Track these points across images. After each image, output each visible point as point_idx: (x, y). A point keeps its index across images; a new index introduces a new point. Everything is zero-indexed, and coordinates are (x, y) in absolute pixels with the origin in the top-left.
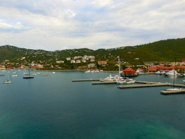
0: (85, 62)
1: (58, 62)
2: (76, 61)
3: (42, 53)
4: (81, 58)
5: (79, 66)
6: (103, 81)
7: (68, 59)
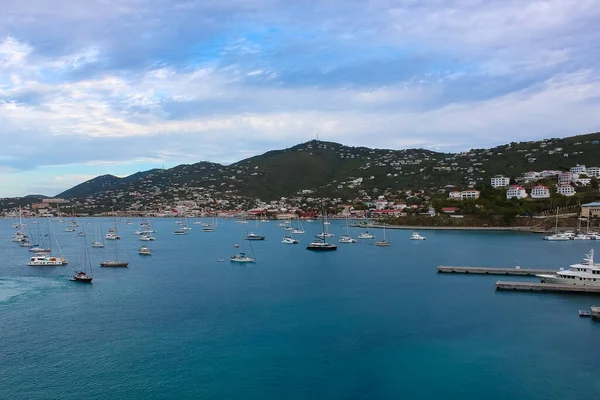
0: (570, 192)
1: (456, 195)
2: (528, 191)
3: (418, 161)
4: (555, 179)
5: (539, 211)
6: (551, 281)
7: (499, 182)
